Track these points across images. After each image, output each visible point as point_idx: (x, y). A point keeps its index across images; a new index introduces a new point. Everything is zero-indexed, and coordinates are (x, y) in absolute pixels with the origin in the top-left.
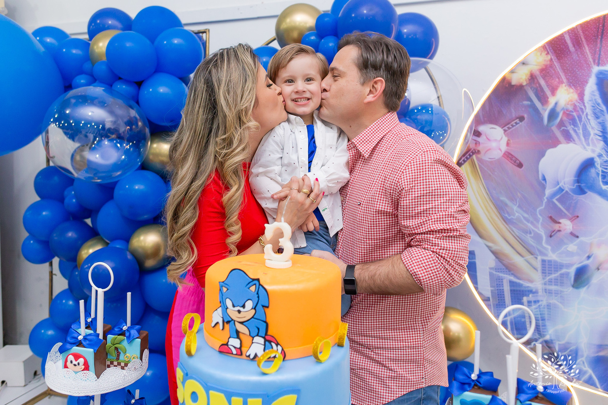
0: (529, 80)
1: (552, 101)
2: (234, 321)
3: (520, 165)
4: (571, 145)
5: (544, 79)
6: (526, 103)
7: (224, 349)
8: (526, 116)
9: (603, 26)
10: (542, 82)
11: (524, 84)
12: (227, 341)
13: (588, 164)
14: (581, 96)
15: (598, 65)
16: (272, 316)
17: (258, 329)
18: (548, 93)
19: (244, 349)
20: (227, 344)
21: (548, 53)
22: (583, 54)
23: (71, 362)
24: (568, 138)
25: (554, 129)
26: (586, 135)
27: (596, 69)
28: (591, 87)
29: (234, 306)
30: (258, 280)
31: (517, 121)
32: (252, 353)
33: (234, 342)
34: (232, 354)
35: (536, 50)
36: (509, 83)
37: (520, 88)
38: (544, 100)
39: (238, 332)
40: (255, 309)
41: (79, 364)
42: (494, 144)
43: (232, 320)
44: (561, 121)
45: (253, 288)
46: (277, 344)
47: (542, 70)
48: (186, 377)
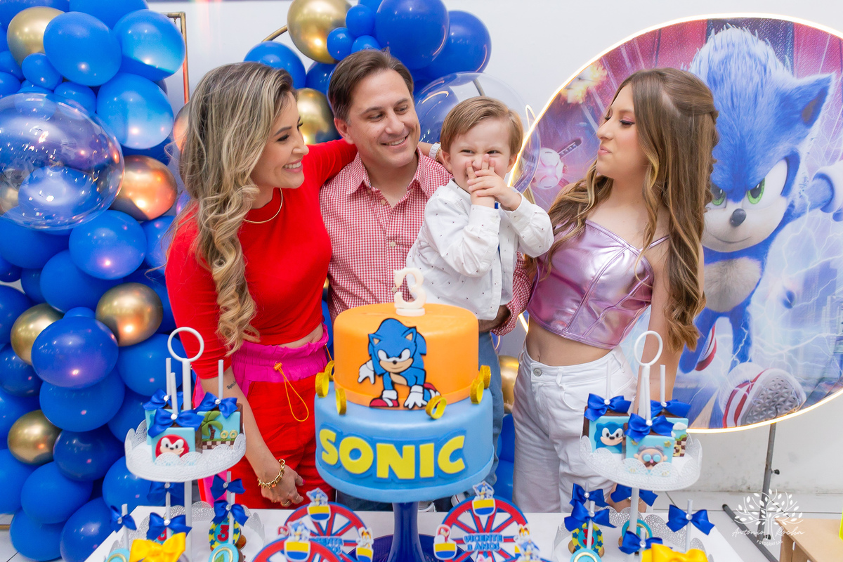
0: (586, 98)
2: (389, 373)
5: (601, 97)
6: (583, 124)
7: (378, 403)
8: (582, 139)
9: (659, 41)
10: (599, 101)
11: (581, 102)
12: (380, 393)
16: (429, 363)
17: (417, 378)
19: (401, 400)
20: (381, 397)
21: (604, 68)
23: (167, 446)
29: (388, 357)
30: (415, 328)
31: (574, 144)
32: (410, 402)
33: (390, 395)
34: (388, 406)
35: (592, 64)
36: (565, 101)
37: (576, 106)
39: (393, 383)
40: (413, 358)
41: (177, 447)
42: (550, 171)
43: (387, 371)
45: (410, 337)
46: (435, 391)
47: (598, 88)
48: (340, 436)
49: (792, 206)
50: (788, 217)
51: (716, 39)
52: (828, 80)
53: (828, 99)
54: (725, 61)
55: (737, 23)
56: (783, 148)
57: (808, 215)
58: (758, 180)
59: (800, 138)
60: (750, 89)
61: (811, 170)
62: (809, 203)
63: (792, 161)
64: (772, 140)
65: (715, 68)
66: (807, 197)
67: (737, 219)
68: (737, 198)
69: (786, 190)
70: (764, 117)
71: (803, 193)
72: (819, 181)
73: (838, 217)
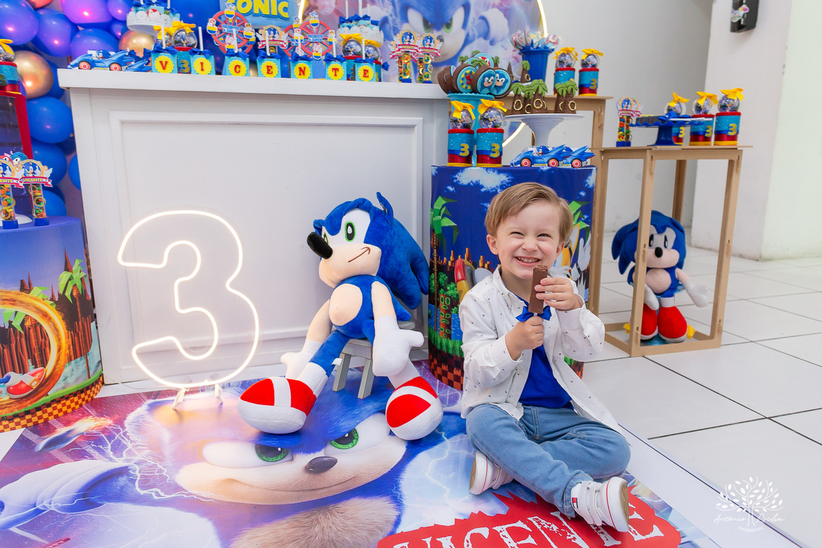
13: (385, 20)
26: (383, 1)
49: (468, 35)
50: (467, 41)
57: (476, 41)
58: (449, 18)
61: (477, 13)
62: (477, 34)
63: (467, 7)
66: (475, 30)
68: (438, 28)
69: (464, 26)
71: (474, 28)
72: (481, 21)
73: (492, 43)
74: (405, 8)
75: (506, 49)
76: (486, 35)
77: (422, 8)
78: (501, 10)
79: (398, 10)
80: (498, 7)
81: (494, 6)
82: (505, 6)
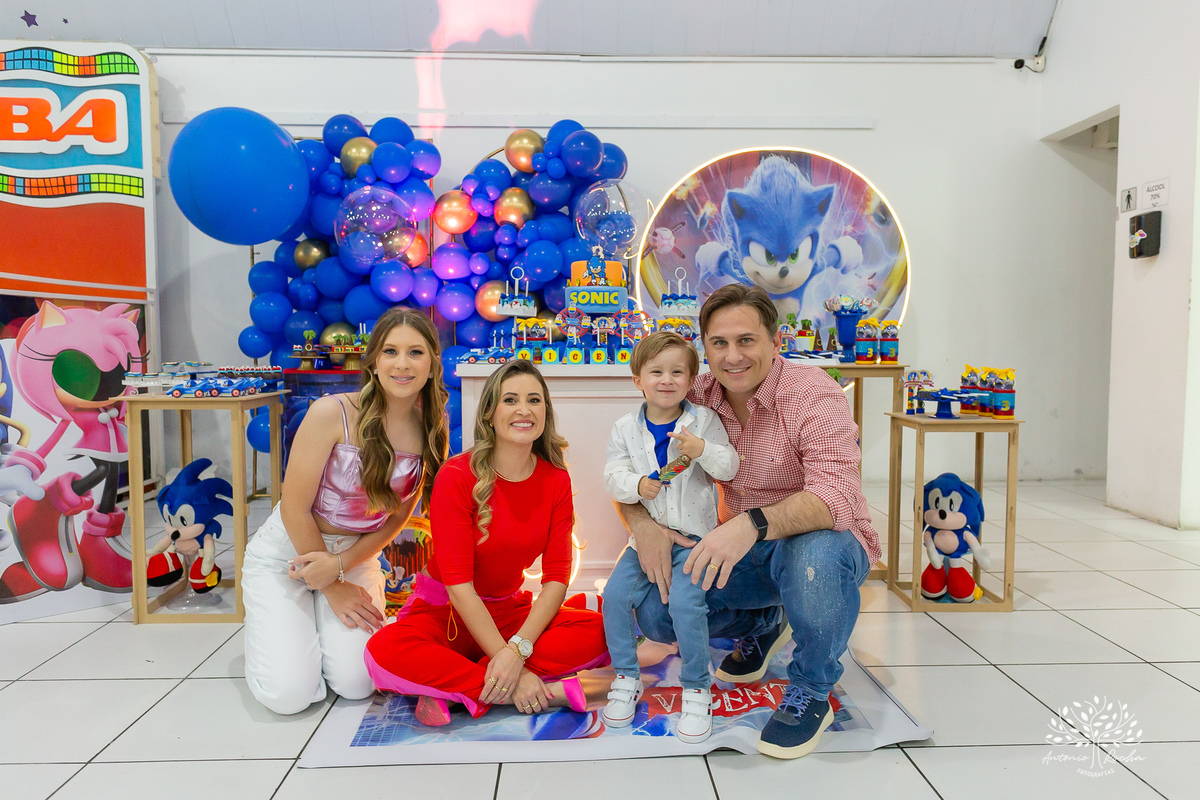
0: (688, 197)
1: (702, 212)
2: (594, 273)
3: (683, 257)
4: (714, 242)
5: (697, 196)
6: (686, 213)
7: (590, 284)
8: (686, 222)
9: (731, 163)
10: (696, 199)
11: (685, 199)
13: (725, 255)
14: (719, 209)
15: (729, 188)
16: (606, 270)
18: (700, 206)
21: (699, 179)
22: (720, 181)
23: (514, 305)
24: (713, 238)
25: (704, 231)
26: (723, 236)
27: (727, 191)
28: (725, 203)
29: (593, 268)
31: (681, 225)
35: (692, 176)
36: (675, 198)
37: (682, 201)
38: (697, 211)
40: (601, 268)
41: (518, 305)
42: (666, 242)
44: (708, 226)
47: (695, 190)
48: (578, 293)
49: (816, 265)
50: (814, 272)
51: (765, 162)
52: (832, 188)
53: (833, 199)
54: (772, 175)
55: (778, 153)
56: (808, 229)
57: (825, 271)
58: (795, 248)
59: (819, 223)
60: (787, 192)
61: (826, 242)
62: (826, 263)
63: (815, 237)
64: (802, 224)
65: (765, 180)
66: (824, 259)
67: (784, 273)
68: (783, 259)
69: (812, 255)
70: (795, 210)
71: (823, 257)
72: (832, 249)
73: (844, 271)
74: (746, 243)
75: (860, 277)
76: (837, 264)
77: (765, 240)
78: (853, 237)
79: (739, 244)
80: (850, 235)
81: (845, 233)
82: (858, 233)
